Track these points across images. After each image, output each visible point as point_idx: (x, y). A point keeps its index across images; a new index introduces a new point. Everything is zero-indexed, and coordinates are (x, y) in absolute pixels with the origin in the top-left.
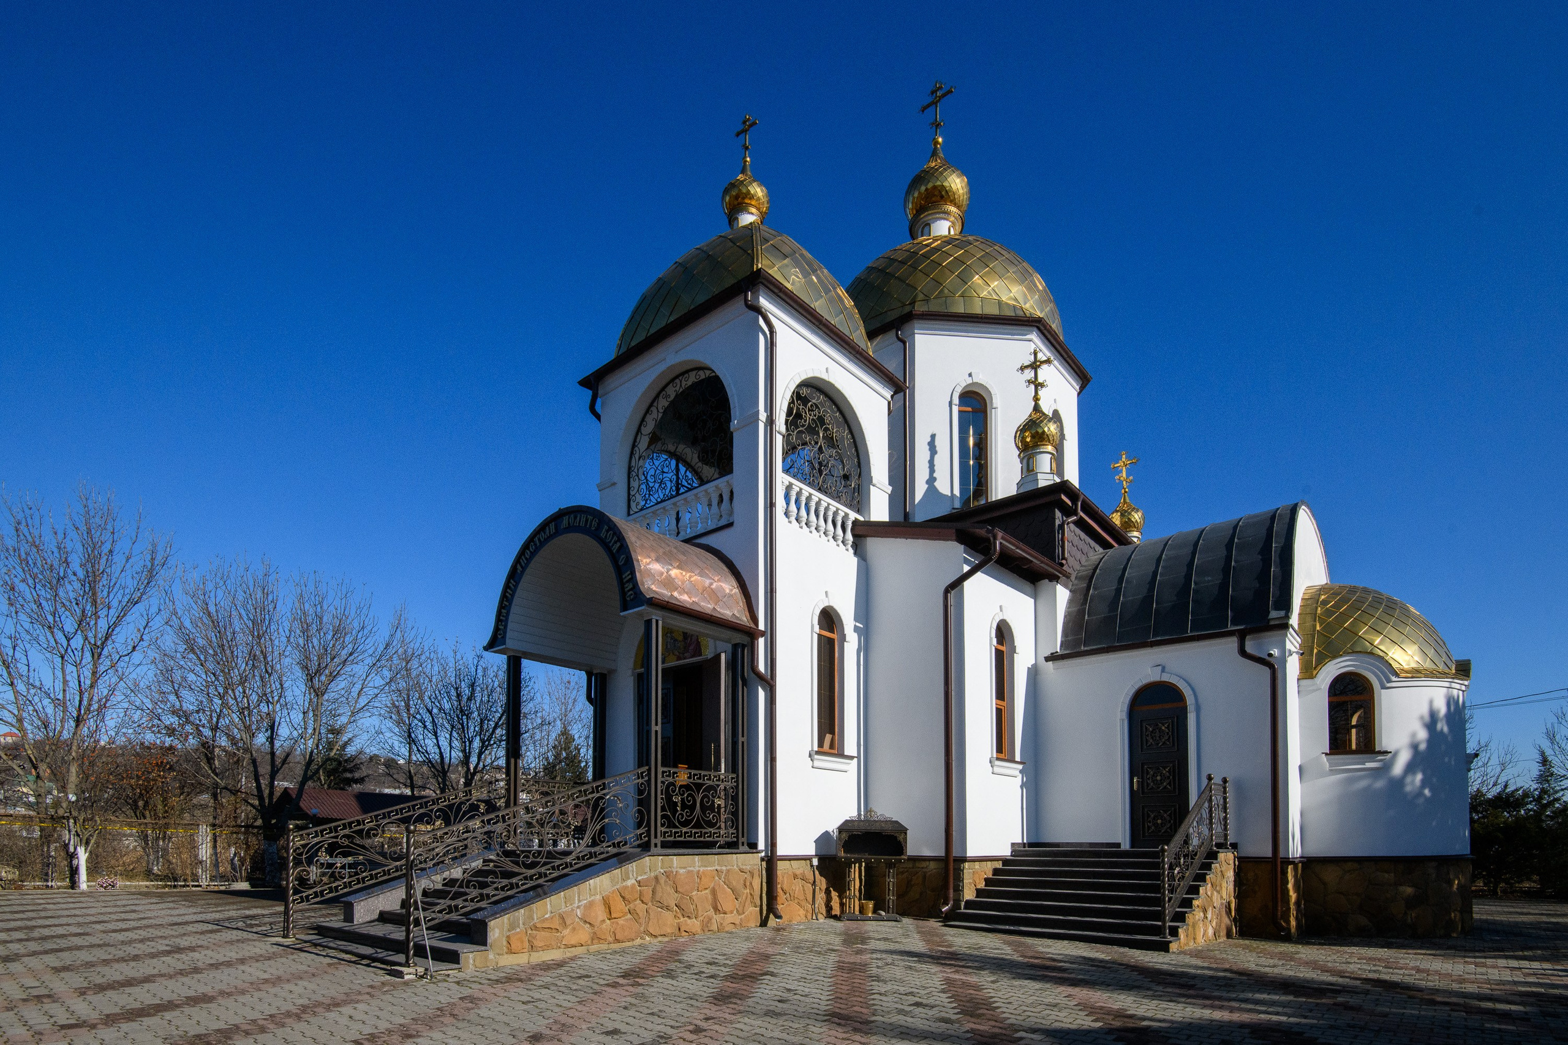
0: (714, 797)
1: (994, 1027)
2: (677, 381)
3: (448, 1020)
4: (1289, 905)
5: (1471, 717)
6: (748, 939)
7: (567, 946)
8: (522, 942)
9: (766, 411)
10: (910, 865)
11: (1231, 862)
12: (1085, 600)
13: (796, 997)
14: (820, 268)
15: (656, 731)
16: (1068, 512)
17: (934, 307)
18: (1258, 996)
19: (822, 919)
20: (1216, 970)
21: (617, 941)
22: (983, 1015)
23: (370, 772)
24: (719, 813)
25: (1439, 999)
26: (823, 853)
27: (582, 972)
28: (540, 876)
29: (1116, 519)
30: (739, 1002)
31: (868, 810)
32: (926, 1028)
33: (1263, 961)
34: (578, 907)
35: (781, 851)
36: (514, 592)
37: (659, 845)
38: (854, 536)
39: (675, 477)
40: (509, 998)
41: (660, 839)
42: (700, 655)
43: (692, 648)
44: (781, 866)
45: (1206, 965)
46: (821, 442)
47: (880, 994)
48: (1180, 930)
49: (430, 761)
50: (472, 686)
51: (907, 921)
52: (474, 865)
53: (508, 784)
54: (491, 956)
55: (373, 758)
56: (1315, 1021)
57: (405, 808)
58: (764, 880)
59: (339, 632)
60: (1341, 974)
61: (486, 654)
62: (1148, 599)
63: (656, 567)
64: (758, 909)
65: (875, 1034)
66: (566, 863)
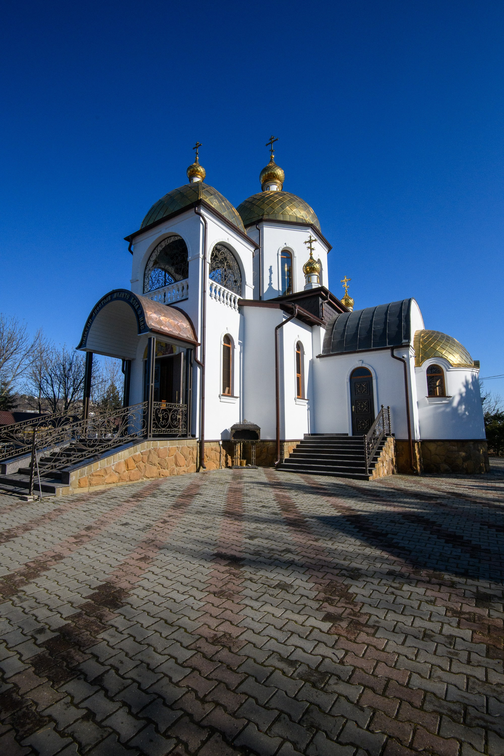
0: (177, 414)
1: (296, 516)
2: (166, 240)
3: (47, 521)
4: (416, 460)
5: (482, 383)
6: (190, 478)
7: (107, 483)
8: (86, 482)
9: (202, 254)
10: (262, 443)
11: (393, 442)
12: (332, 333)
13: (210, 505)
14: (226, 200)
15: (152, 386)
16: (324, 299)
17: (271, 217)
18: (405, 500)
19: (223, 468)
20: (388, 488)
21: (131, 480)
22: (291, 510)
23: (21, 403)
24: (179, 421)
25: (478, 501)
26: (224, 439)
27: (113, 496)
28: (96, 451)
29: (343, 302)
30: (184, 507)
31: (244, 420)
32: (267, 517)
33: (407, 484)
34: (113, 465)
35: (206, 438)
36: (91, 324)
37: (152, 436)
38: (239, 305)
39: (164, 279)
40: (77, 509)
41: (152, 433)
42: (173, 353)
43: (169, 350)
44: (206, 445)
45: (384, 486)
46: (225, 267)
47: (247, 502)
48: (373, 471)
49: (49, 398)
50: (71, 364)
51: (260, 468)
52: (65, 446)
53: (84, 409)
54: (71, 489)
55: (23, 397)
56: (428, 511)
57: (34, 420)
58: (198, 451)
59: (10, 340)
60: (438, 490)
61: (77, 351)
62: (356, 334)
63: (154, 316)
64: (195, 464)
65: (244, 521)
66: (108, 445)
